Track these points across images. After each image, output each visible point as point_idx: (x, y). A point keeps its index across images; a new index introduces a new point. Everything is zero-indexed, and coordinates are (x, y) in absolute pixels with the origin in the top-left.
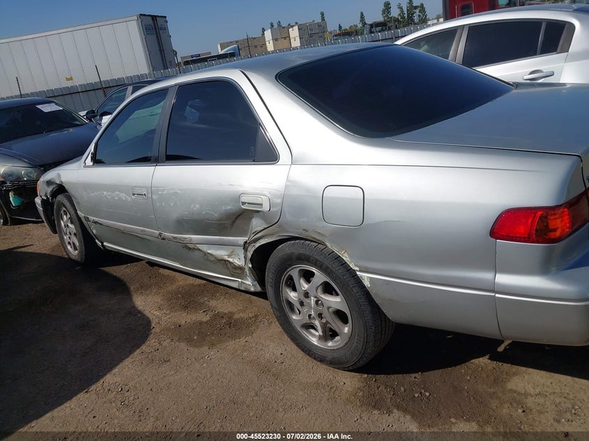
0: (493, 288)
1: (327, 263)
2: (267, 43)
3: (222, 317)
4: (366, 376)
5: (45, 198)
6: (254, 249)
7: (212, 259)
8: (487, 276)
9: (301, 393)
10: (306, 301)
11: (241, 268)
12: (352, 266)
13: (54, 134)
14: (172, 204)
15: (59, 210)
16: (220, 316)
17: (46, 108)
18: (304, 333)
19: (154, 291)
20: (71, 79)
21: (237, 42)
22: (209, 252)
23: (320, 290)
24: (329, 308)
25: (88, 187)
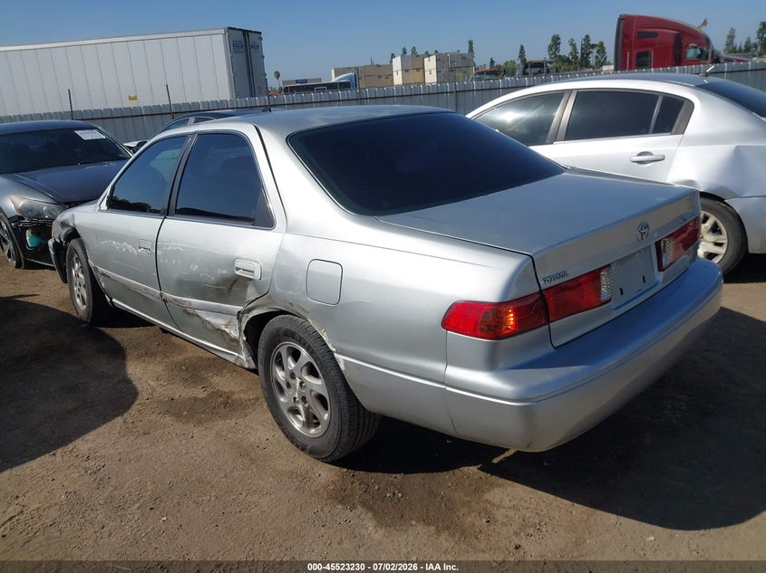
0: (443, 380)
1: (310, 341)
2: (395, 74)
3: (221, 396)
4: (345, 470)
5: (58, 241)
6: (247, 320)
7: (210, 327)
8: (438, 367)
9: (271, 479)
10: (292, 382)
11: (236, 341)
12: (330, 346)
13: (90, 167)
14: (174, 262)
15: (71, 257)
16: (219, 394)
17: (87, 135)
18: (291, 418)
19: (158, 359)
20: (135, 98)
21: (357, 69)
22: (207, 319)
23: (304, 371)
24: (311, 391)
25: (101, 234)
